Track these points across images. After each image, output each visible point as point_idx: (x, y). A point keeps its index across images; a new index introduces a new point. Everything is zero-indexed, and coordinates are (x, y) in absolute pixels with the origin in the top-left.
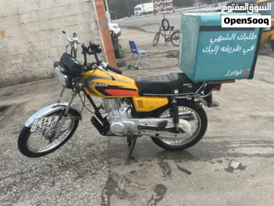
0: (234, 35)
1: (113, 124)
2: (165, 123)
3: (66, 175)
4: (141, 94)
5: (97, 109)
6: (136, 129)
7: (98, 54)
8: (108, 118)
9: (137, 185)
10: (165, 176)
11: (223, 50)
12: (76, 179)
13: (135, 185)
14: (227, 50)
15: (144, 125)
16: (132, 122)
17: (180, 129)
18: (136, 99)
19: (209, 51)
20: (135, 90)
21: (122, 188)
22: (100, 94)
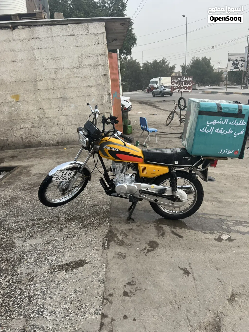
0: (227, 120)
1: (118, 185)
2: (164, 190)
3: (72, 225)
4: (146, 162)
5: (106, 171)
6: (138, 193)
7: (115, 124)
8: (114, 180)
9: (134, 239)
10: (159, 236)
11: (217, 132)
12: (80, 229)
13: (132, 238)
14: (221, 131)
15: (145, 190)
16: (135, 186)
17: (177, 197)
18: (141, 165)
19: (205, 131)
20: (141, 157)
21: (121, 239)
22: (111, 157)
